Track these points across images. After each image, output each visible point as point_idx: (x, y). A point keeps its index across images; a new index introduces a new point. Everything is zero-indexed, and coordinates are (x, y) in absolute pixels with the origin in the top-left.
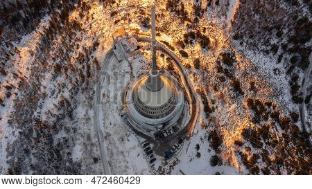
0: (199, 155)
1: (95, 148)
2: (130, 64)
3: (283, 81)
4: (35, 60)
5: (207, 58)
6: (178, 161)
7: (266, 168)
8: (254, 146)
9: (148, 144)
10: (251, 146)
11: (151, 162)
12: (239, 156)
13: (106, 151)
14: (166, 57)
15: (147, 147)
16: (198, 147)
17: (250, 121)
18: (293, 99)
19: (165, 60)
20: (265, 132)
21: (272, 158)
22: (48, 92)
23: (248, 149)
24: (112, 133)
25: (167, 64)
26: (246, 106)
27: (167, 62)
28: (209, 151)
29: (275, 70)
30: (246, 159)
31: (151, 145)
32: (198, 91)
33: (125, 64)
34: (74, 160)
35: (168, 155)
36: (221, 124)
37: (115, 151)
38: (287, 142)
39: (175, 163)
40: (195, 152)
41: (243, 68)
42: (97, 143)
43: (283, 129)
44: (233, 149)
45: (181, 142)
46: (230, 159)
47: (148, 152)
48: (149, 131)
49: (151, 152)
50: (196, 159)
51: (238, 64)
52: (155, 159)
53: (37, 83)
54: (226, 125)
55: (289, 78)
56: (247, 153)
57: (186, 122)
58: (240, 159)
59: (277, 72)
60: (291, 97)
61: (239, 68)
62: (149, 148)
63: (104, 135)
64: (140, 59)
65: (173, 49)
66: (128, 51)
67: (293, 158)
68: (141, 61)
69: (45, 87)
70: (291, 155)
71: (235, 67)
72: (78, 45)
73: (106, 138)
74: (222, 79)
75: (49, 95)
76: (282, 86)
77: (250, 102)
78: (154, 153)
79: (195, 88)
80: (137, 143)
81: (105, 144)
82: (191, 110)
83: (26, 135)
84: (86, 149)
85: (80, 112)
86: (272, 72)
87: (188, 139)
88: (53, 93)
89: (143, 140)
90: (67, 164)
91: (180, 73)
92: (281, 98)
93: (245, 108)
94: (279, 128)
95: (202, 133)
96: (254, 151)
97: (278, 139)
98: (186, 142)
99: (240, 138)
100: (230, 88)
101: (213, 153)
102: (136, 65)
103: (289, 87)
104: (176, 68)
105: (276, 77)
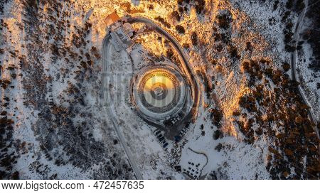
0: (203, 133)
1: (113, 132)
2: (130, 56)
3: (277, 31)
4: (27, 36)
5: (204, 26)
6: (186, 141)
7: (259, 129)
8: (250, 111)
9: (160, 132)
10: (247, 112)
11: (164, 146)
12: (237, 125)
13: (123, 135)
14: (163, 39)
15: (159, 135)
16: (202, 127)
17: (246, 86)
18: (286, 48)
19: (163, 44)
20: (259, 94)
21: (264, 117)
22: (53, 75)
23: (245, 115)
24: (125, 120)
25: (166, 49)
26: (243, 71)
27: (166, 46)
28: (212, 128)
29: (270, 20)
30: (242, 127)
31: (162, 132)
32: (198, 71)
33: (124, 55)
34: (97, 140)
35: (178, 139)
36: (221, 97)
37: (131, 135)
38: (278, 96)
39: (184, 144)
40: (200, 131)
41: (239, 27)
42: (114, 128)
43: (275, 83)
44: (231, 120)
45: (187, 126)
46: (230, 130)
47: (161, 138)
48: (158, 120)
49: (163, 138)
50: (201, 137)
51: (234, 23)
52: (167, 144)
53: (38, 64)
54: (225, 97)
55: (283, 26)
56: (244, 120)
57: (189, 107)
58: (238, 128)
59: (272, 22)
60: (284, 46)
61: (236, 28)
62: (161, 135)
63: (119, 122)
64: (138, 49)
65: (169, 26)
66: (125, 42)
67: (282, 111)
68: (140, 52)
69: (48, 70)
70: (280, 108)
71: (232, 28)
72: (68, 22)
73: (120, 124)
74: (219, 48)
75: (55, 79)
76: (277, 36)
77: (246, 65)
78: (166, 139)
79: (195, 70)
80: (150, 132)
81: (121, 129)
82: (193, 95)
83: (45, 116)
84: (105, 132)
85: (91, 99)
86: (268, 23)
87: (193, 123)
88: (58, 77)
89: (154, 128)
90: (91, 142)
91: (180, 57)
92: (274, 50)
93: (241, 73)
94: (271, 83)
95: (205, 114)
96: (250, 116)
97: (270, 96)
98: (191, 126)
99: (238, 106)
100: (227, 55)
101: (215, 128)
102: (136, 56)
103: (283, 36)
104: (175, 51)
105: (271, 27)
